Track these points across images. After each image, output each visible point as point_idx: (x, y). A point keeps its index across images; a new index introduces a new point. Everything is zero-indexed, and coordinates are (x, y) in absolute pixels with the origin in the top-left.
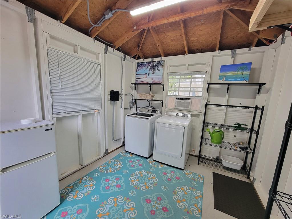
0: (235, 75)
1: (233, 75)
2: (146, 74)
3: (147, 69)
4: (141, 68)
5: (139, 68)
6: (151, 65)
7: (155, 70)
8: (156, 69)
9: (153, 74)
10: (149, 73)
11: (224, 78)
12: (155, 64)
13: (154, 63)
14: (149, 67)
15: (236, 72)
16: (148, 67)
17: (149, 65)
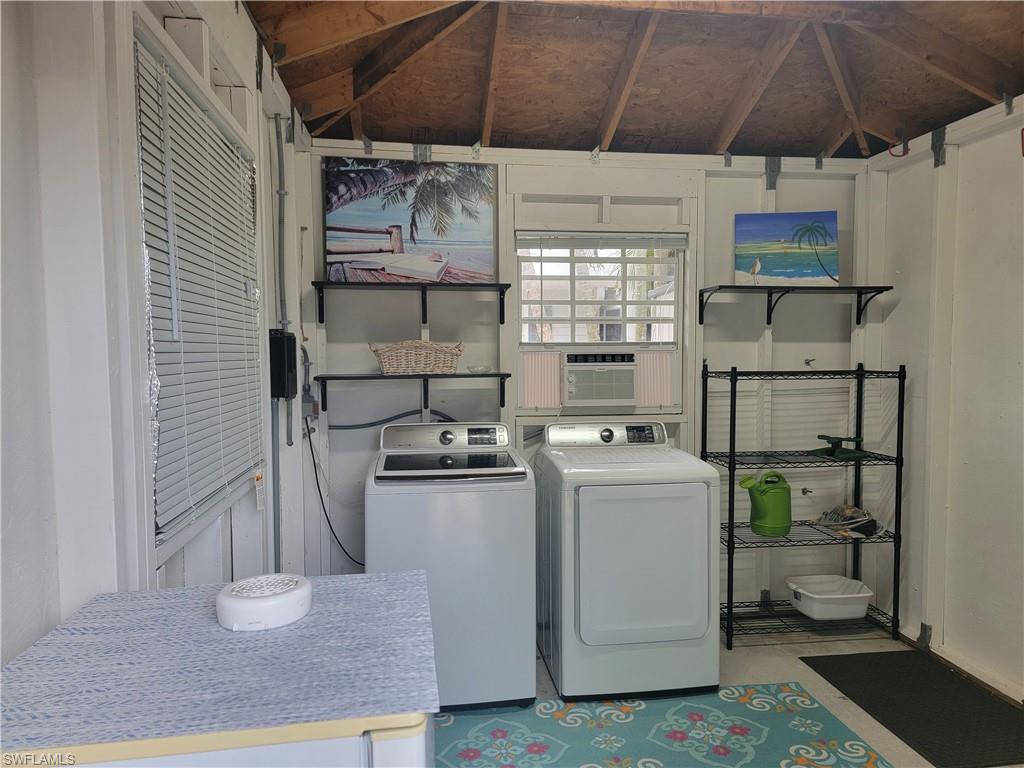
0: (791, 253)
1: (786, 254)
2: (394, 230)
3: (395, 200)
4: (354, 191)
5: (342, 189)
6: (420, 180)
7: (448, 211)
8: (456, 206)
9: (439, 229)
10: (413, 224)
11: (755, 265)
12: (443, 179)
13: (437, 173)
14: (411, 193)
15: (793, 241)
16: (403, 194)
17: (412, 183)
